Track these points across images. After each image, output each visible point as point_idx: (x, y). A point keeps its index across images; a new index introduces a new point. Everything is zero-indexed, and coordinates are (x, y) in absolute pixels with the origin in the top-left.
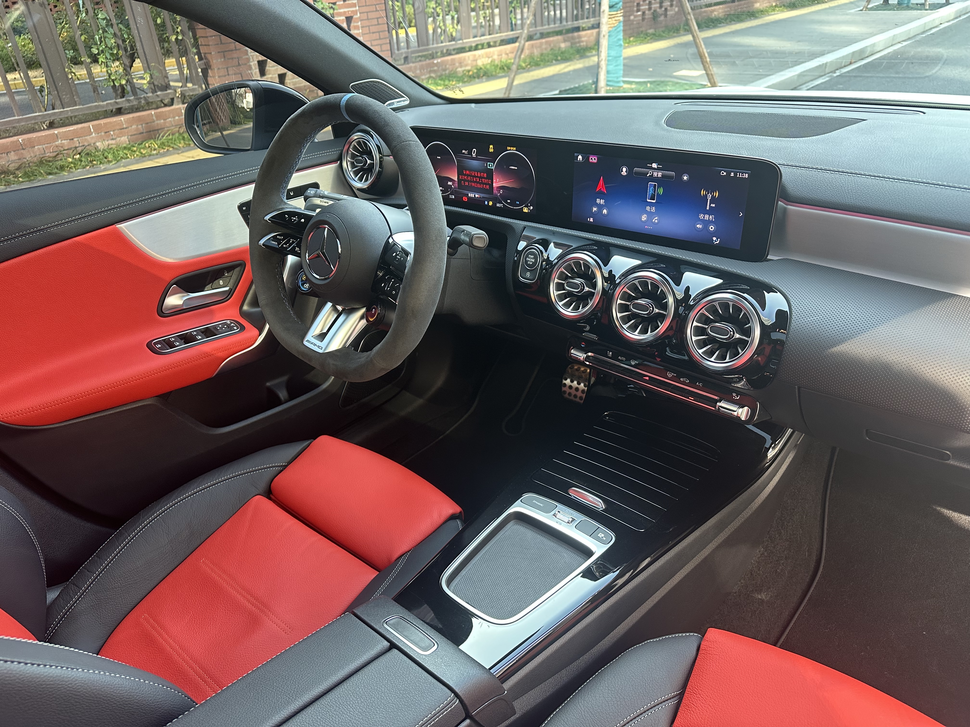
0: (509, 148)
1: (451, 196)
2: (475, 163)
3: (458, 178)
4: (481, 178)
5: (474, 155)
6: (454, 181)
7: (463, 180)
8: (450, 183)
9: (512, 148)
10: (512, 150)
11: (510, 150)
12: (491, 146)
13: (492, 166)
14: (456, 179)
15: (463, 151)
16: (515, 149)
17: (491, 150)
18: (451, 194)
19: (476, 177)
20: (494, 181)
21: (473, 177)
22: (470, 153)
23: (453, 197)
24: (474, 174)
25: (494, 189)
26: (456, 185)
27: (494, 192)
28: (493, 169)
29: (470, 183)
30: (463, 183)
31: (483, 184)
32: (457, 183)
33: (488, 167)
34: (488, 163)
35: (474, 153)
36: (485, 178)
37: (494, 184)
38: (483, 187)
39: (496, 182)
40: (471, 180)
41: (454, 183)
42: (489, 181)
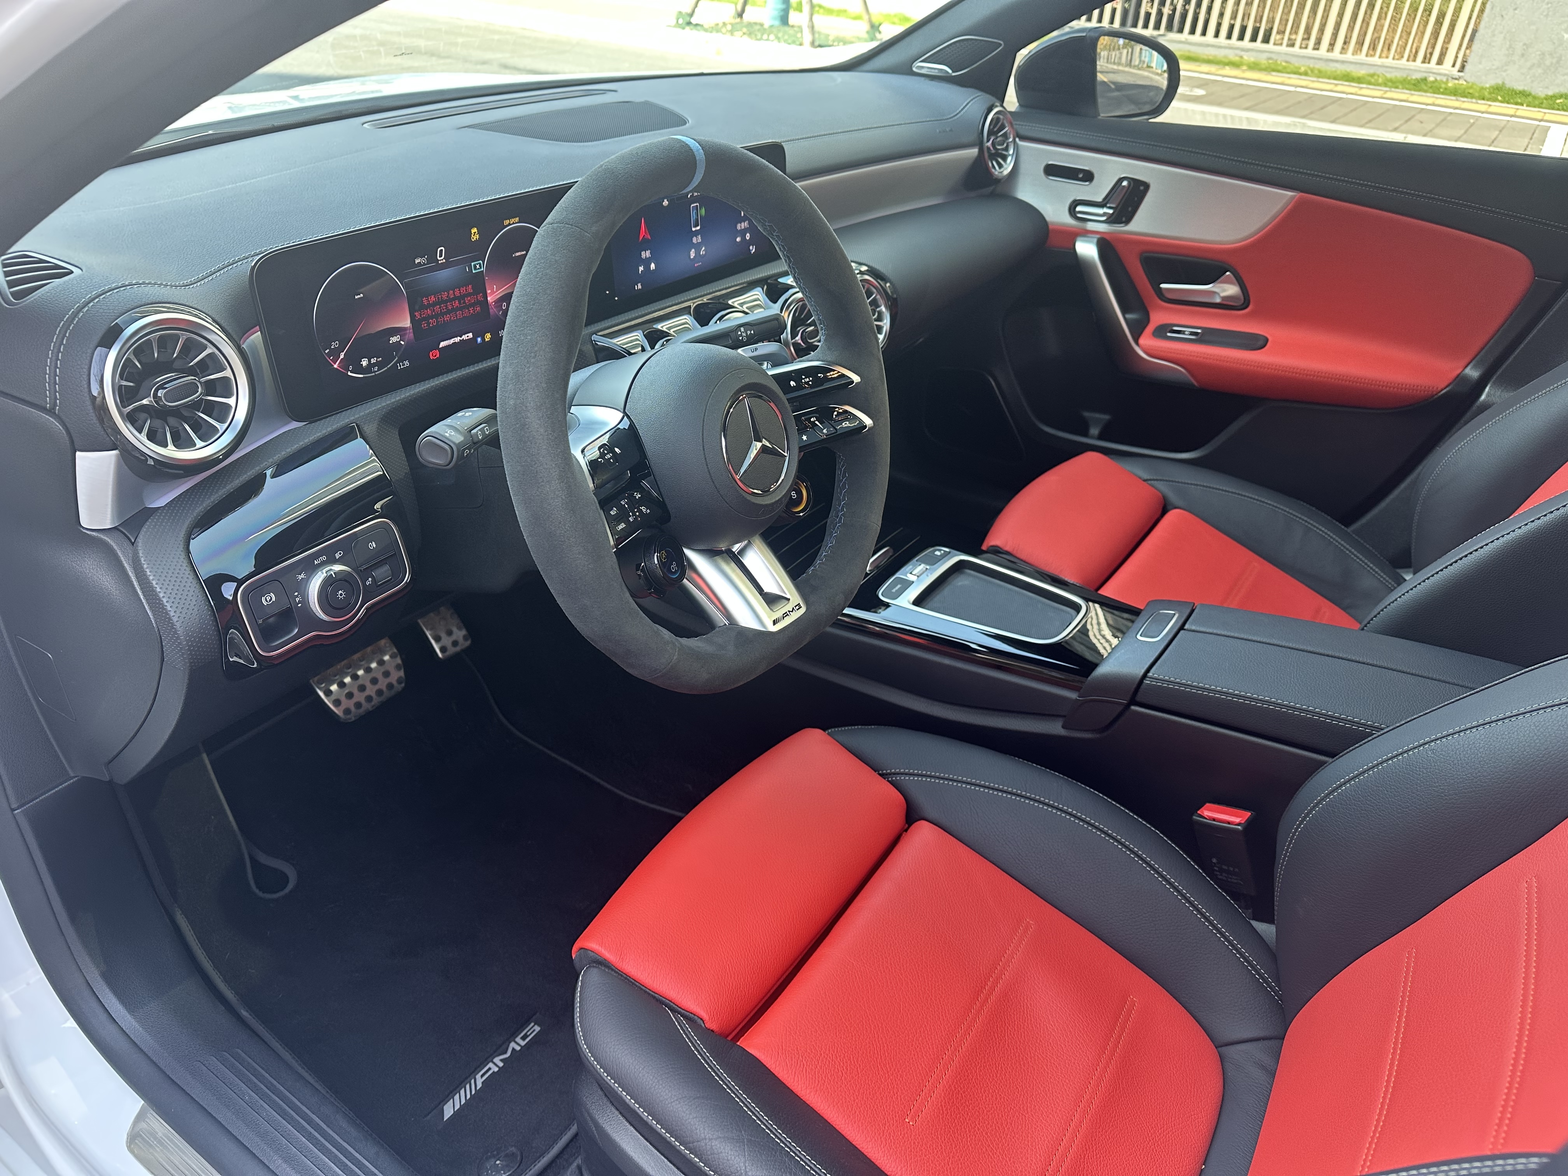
0: (506, 222)
1: (400, 366)
2: (444, 275)
3: (411, 322)
4: (461, 298)
5: (441, 259)
6: (405, 329)
7: (424, 319)
8: (394, 339)
9: (512, 221)
10: (513, 223)
11: (510, 224)
12: (474, 230)
13: (479, 266)
14: (407, 323)
15: (417, 261)
16: (517, 219)
17: (475, 237)
18: (401, 360)
19: (451, 300)
20: (489, 291)
21: (446, 302)
22: (433, 258)
23: (407, 363)
24: (447, 297)
25: (490, 307)
26: (410, 335)
27: (491, 311)
28: (483, 271)
29: (441, 318)
30: (424, 325)
31: (468, 307)
32: (411, 331)
33: (474, 272)
34: (472, 264)
35: (441, 256)
36: (469, 295)
37: (489, 299)
38: (470, 313)
39: (493, 292)
40: (441, 310)
41: (405, 334)
42: (480, 297)
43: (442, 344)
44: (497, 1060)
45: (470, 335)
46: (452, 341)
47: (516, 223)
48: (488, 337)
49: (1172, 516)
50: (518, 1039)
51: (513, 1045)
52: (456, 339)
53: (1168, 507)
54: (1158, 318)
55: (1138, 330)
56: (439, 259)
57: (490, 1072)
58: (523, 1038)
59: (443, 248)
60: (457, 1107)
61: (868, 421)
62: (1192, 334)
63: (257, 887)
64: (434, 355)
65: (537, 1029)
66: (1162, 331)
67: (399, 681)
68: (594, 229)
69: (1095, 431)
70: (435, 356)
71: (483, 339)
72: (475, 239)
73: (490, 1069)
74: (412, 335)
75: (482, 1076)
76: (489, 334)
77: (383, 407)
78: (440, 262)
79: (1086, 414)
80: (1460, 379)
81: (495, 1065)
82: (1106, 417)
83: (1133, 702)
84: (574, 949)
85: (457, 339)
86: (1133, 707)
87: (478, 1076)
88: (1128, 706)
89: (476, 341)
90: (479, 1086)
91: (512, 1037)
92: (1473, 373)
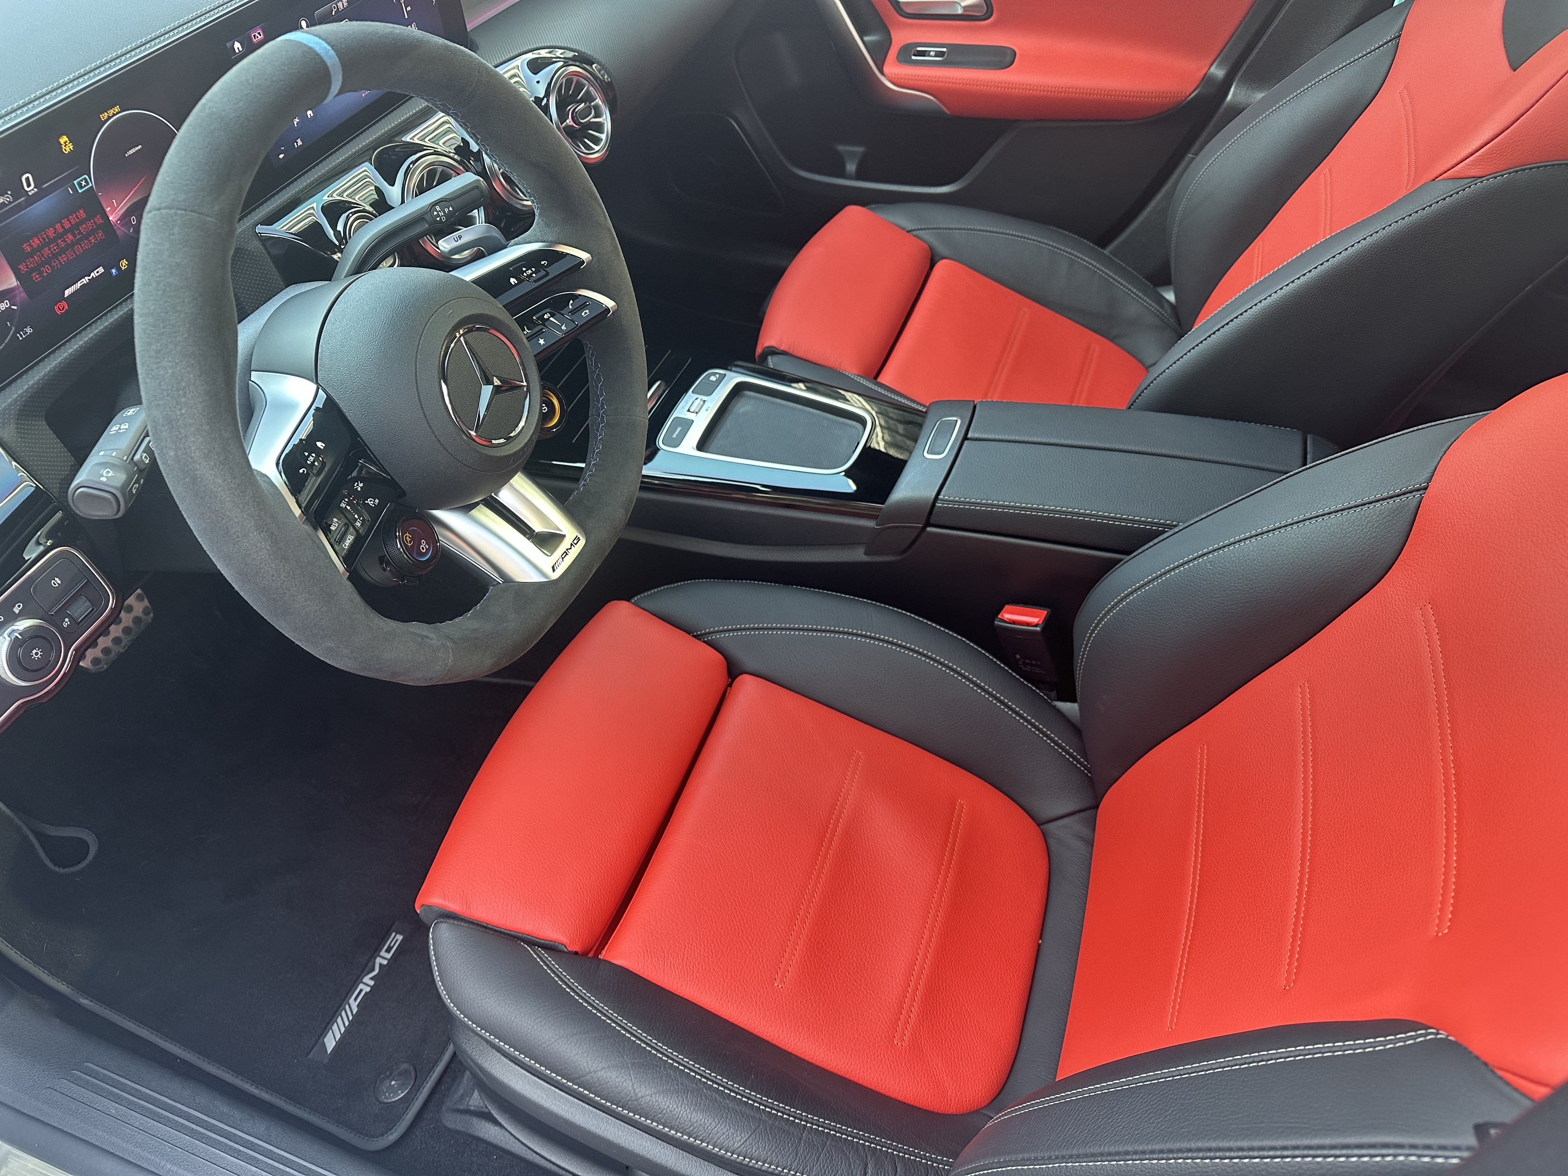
0: (105, 115)
1: (22, 336)
2: (40, 207)
3: (17, 278)
4: (73, 229)
5: (31, 189)
6: (12, 289)
7: (32, 270)
9: (111, 112)
10: (114, 115)
11: (109, 118)
12: (64, 139)
13: (86, 182)
14: (11, 281)
16: (117, 108)
17: (68, 148)
18: (20, 329)
19: (61, 236)
20: (108, 209)
21: (55, 240)
22: (18, 191)
23: (29, 330)
24: (54, 233)
25: (115, 228)
26: (22, 295)
27: (118, 232)
28: (92, 187)
29: (55, 262)
30: (36, 277)
31: (86, 237)
32: (21, 289)
33: (80, 191)
34: (75, 182)
35: (29, 185)
36: (83, 221)
37: (111, 218)
38: (90, 243)
39: (114, 209)
40: (52, 252)
41: (15, 296)
42: (99, 220)
43: (67, 293)
44: (367, 979)
45: (101, 270)
46: (79, 285)
47: (118, 113)
48: (124, 264)
49: (941, 267)
50: (383, 953)
51: (379, 960)
52: (83, 280)
53: (937, 258)
54: (900, 37)
55: (880, 52)
56: (27, 189)
57: (363, 994)
58: (388, 951)
59: (28, 175)
60: (338, 1037)
61: (609, 303)
62: (939, 54)
63: (55, 865)
64: (61, 308)
65: (400, 938)
66: (908, 53)
67: (146, 612)
68: (216, 208)
69: (851, 167)
70: (63, 309)
71: (119, 269)
72: (68, 149)
73: (361, 991)
74: (24, 294)
75: (356, 999)
76: (124, 261)
77: (16, 400)
78: (30, 194)
79: (841, 148)
80: (1207, 79)
81: (366, 984)
82: (861, 149)
83: (928, 524)
84: (417, 906)
85: (85, 280)
86: (928, 529)
87: (352, 1001)
88: (924, 528)
89: (111, 273)
90: (355, 1010)
91: (376, 952)
92: (1218, 72)
